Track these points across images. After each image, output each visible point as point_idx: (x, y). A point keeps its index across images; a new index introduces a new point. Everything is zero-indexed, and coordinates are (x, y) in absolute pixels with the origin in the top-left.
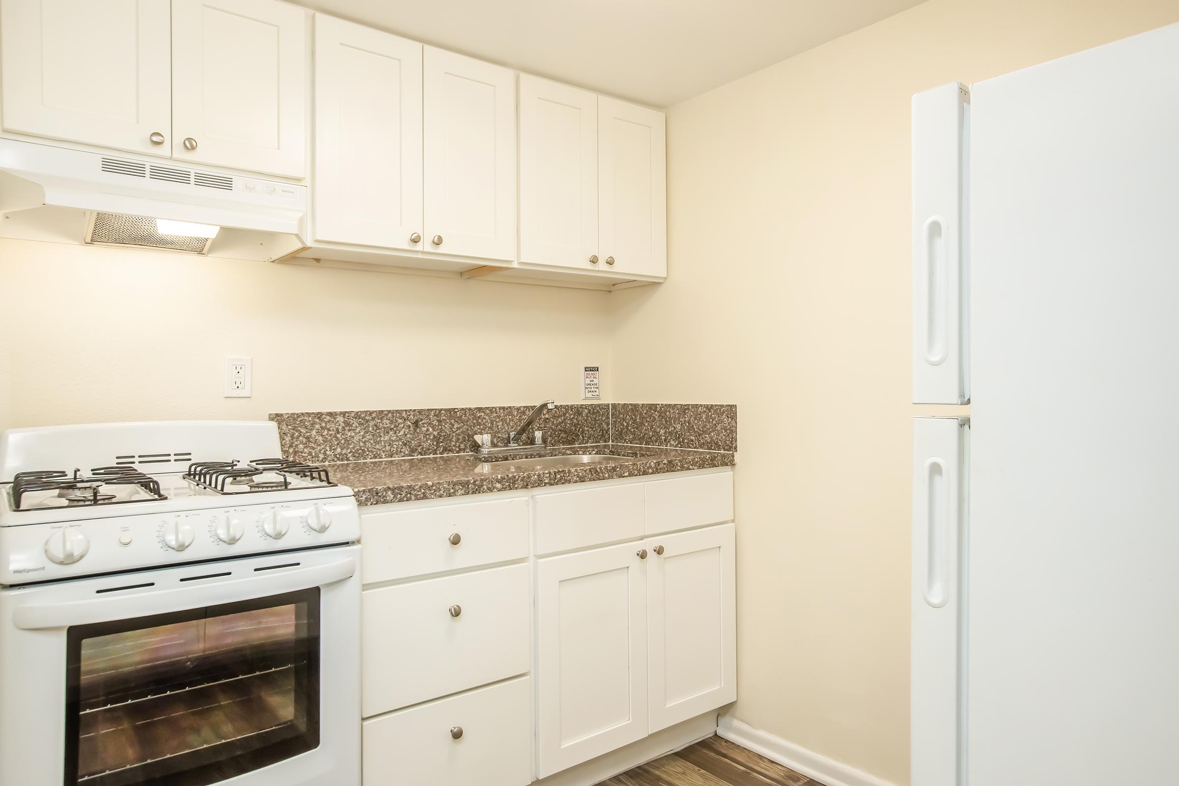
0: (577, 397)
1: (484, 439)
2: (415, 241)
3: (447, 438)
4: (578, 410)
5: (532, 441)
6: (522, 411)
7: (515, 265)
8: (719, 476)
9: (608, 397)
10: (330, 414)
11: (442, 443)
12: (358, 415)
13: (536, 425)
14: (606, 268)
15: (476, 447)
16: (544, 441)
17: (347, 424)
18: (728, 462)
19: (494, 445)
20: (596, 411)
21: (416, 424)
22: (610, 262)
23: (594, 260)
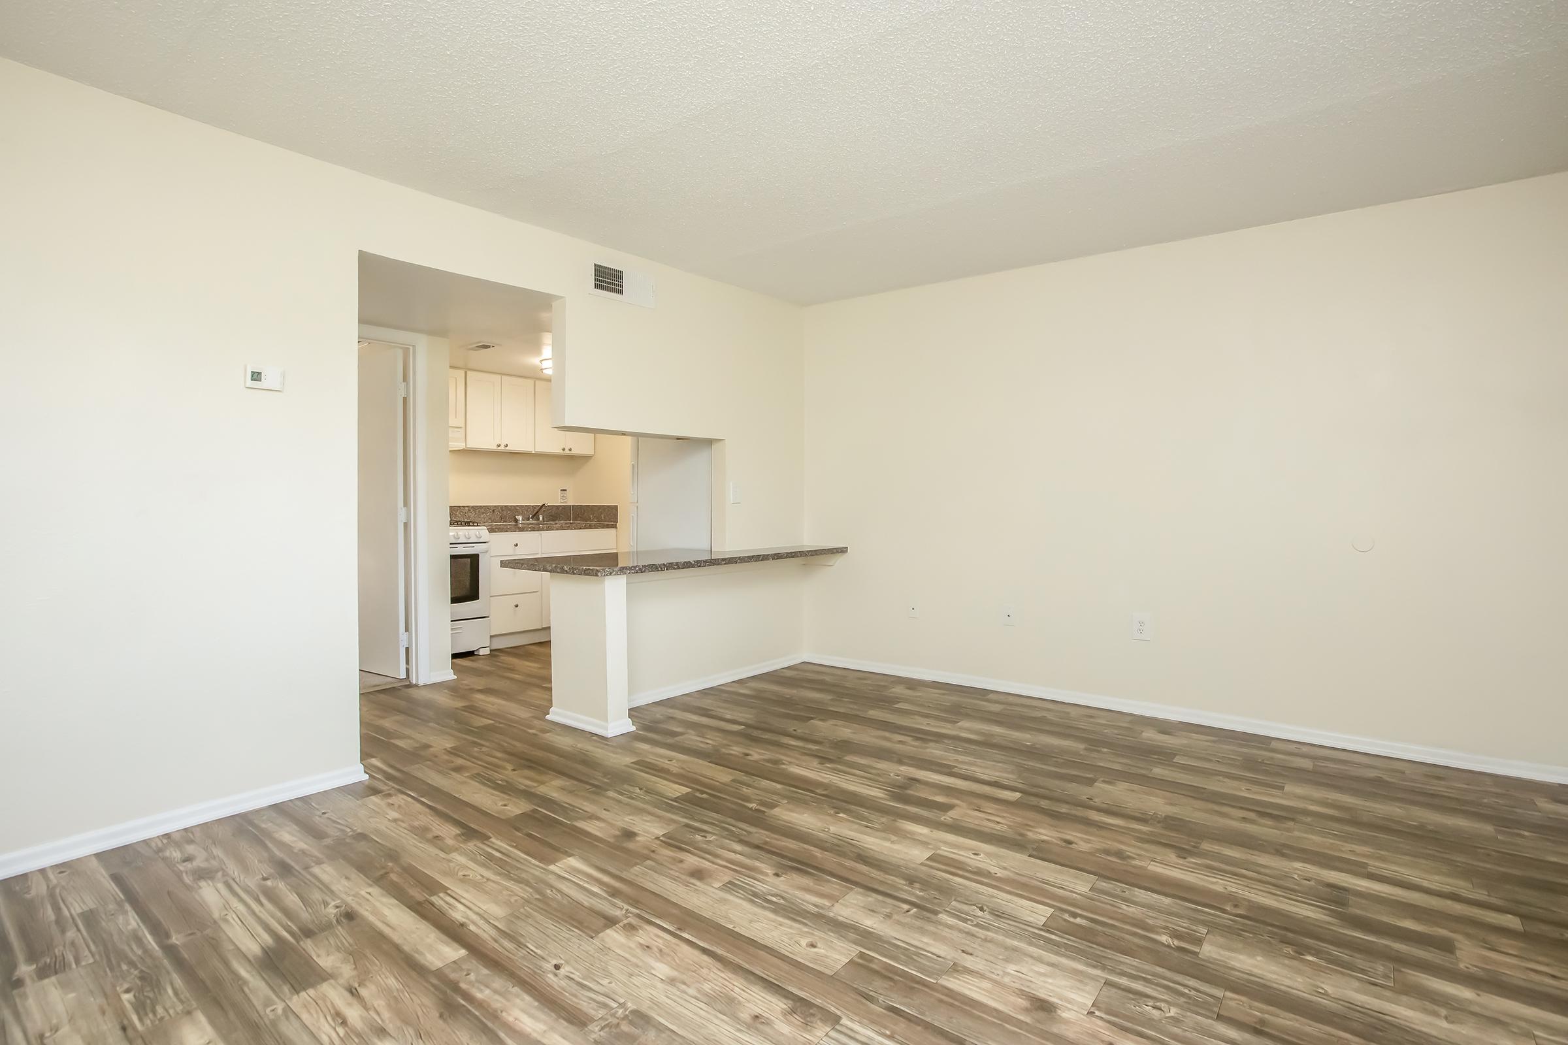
0: (558, 502)
1: (520, 518)
2: (499, 446)
3: (505, 517)
4: (558, 507)
5: (539, 519)
6: (534, 507)
7: (533, 452)
8: (611, 532)
9: (571, 502)
10: (463, 507)
11: (502, 518)
12: (473, 507)
13: (539, 513)
14: (569, 452)
15: (516, 521)
16: (543, 519)
17: (469, 510)
18: (615, 527)
19: (523, 520)
20: (564, 507)
21: (493, 511)
22: (570, 450)
23: (564, 450)
